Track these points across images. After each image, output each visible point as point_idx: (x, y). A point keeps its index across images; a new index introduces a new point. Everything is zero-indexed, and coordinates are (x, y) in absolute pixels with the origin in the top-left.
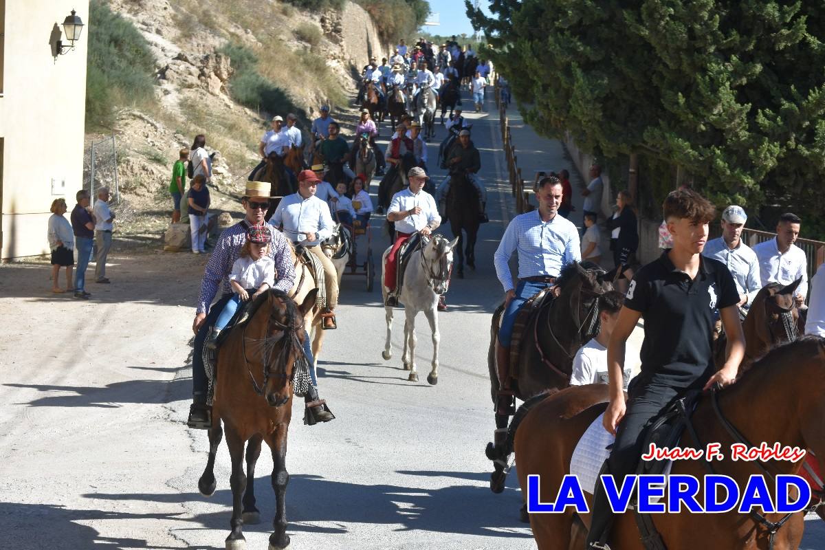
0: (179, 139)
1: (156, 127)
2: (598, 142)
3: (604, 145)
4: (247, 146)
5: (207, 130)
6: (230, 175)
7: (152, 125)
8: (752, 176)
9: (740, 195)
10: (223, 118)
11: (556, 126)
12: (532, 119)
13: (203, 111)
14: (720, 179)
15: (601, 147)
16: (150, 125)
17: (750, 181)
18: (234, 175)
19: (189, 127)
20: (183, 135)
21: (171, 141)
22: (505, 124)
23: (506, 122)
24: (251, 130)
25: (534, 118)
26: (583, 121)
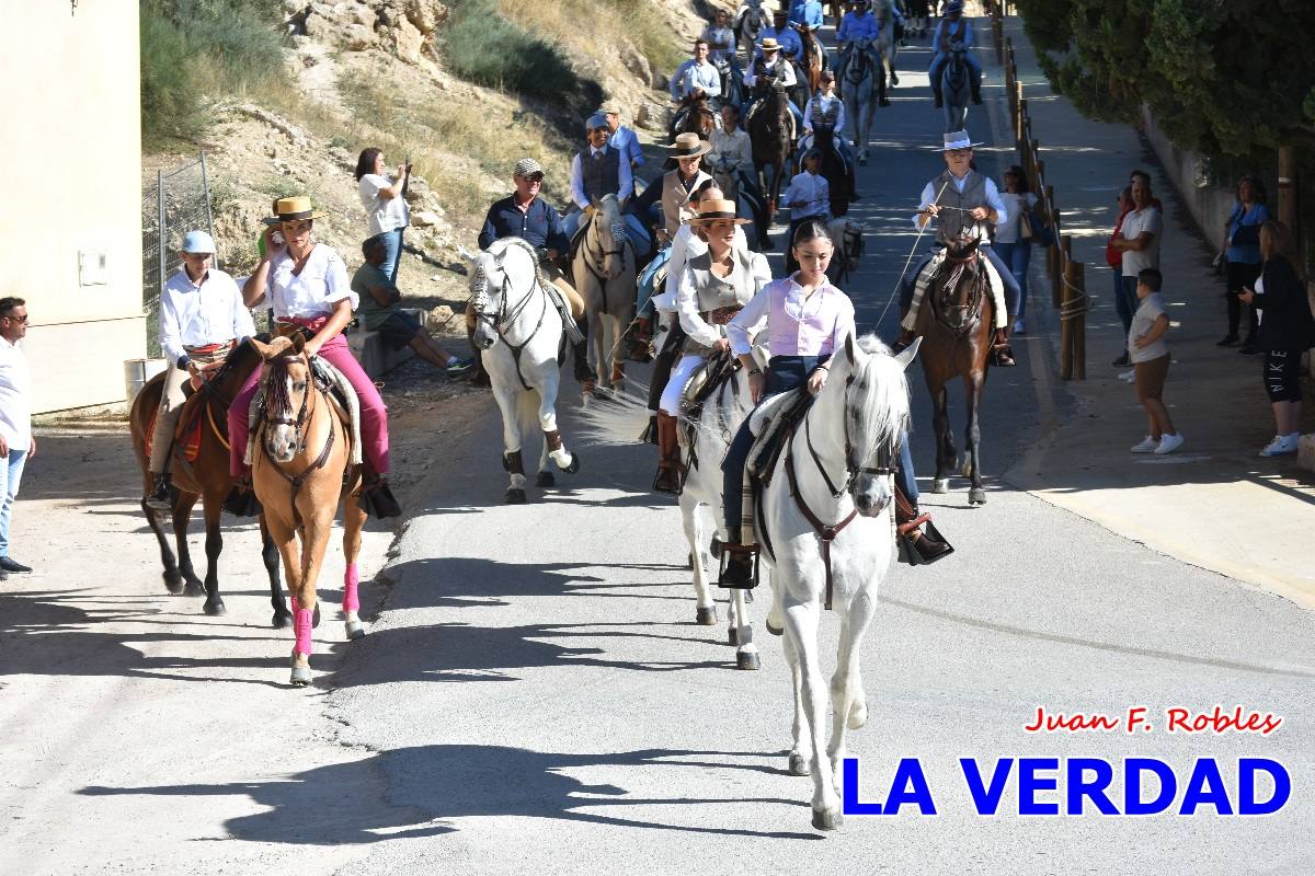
0: (339, 158)
1: (290, 136)
2: (1208, 124)
3: (1223, 130)
4: (482, 166)
5: (397, 136)
6: (450, 226)
7: (283, 130)
10: (431, 110)
11: (1121, 95)
12: (1069, 84)
13: (386, 98)
15: (1216, 134)
16: (277, 131)
18: (457, 226)
19: (359, 132)
20: (348, 148)
21: (323, 163)
22: (1017, 95)
23: (1020, 91)
24: (489, 131)
25: (1073, 82)
26: (1175, 83)
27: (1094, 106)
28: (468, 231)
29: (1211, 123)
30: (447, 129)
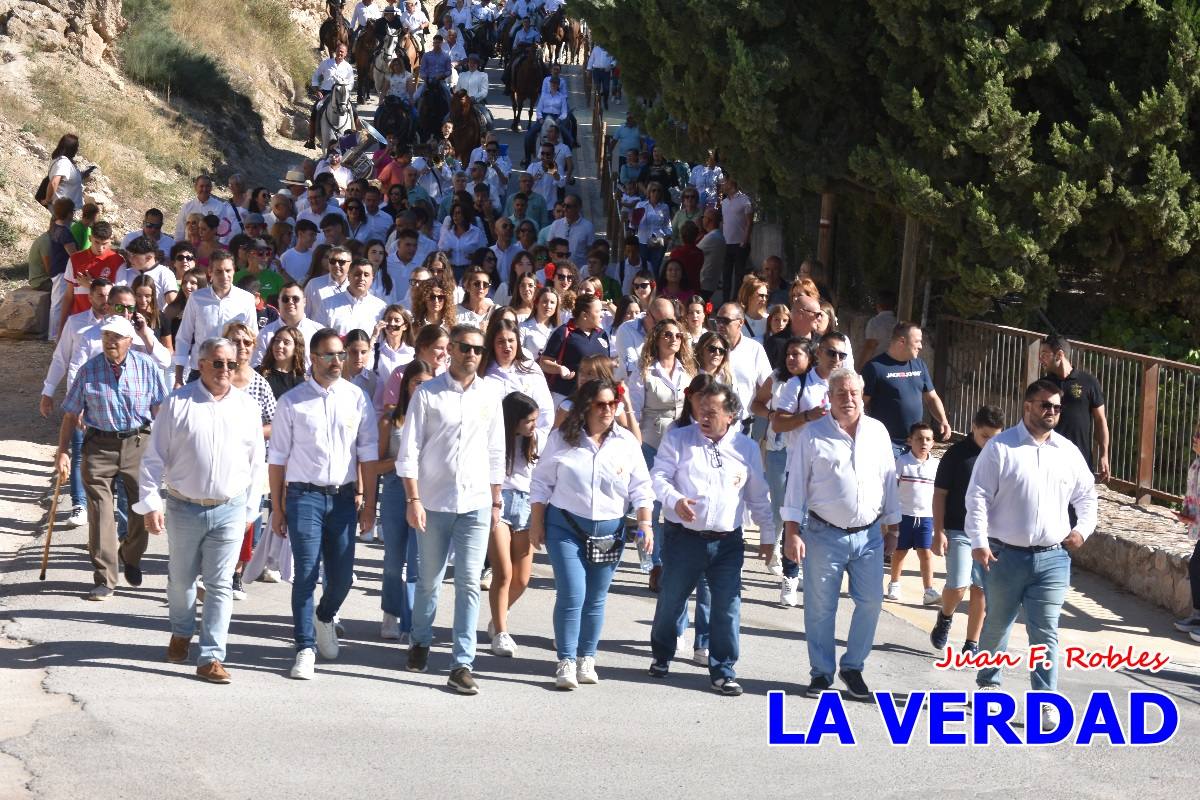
0: (28, 142)
2: (768, 170)
3: (780, 176)
4: (147, 158)
5: (79, 127)
6: (117, 207)
8: (1037, 238)
9: (1014, 271)
10: (107, 106)
11: (697, 139)
13: (70, 93)
14: (980, 242)
15: (774, 179)
17: (1032, 246)
18: (123, 207)
19: (46, 121)
20: (36, 133)
21: (13, 144)
22: (602, 132)
23: (604, 130)
24: (155, 130)
25: (657, 125)
26: (743, 134)
27: (673, 148)
28: (132, 212)
29: (771, 168)
30: (120, 124)
